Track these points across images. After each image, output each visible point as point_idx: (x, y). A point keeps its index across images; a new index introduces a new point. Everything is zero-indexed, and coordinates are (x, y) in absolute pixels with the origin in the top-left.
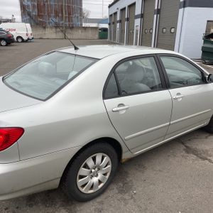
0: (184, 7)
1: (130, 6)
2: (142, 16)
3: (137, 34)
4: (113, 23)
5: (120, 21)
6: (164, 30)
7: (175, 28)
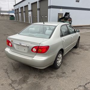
0: (50, 8)
1: (25, 6)
2: (32, 11)
3: (30, 18)
4: (17, 13)
5: (21, 12)
6: (43, 17)
7: (47, 16)
